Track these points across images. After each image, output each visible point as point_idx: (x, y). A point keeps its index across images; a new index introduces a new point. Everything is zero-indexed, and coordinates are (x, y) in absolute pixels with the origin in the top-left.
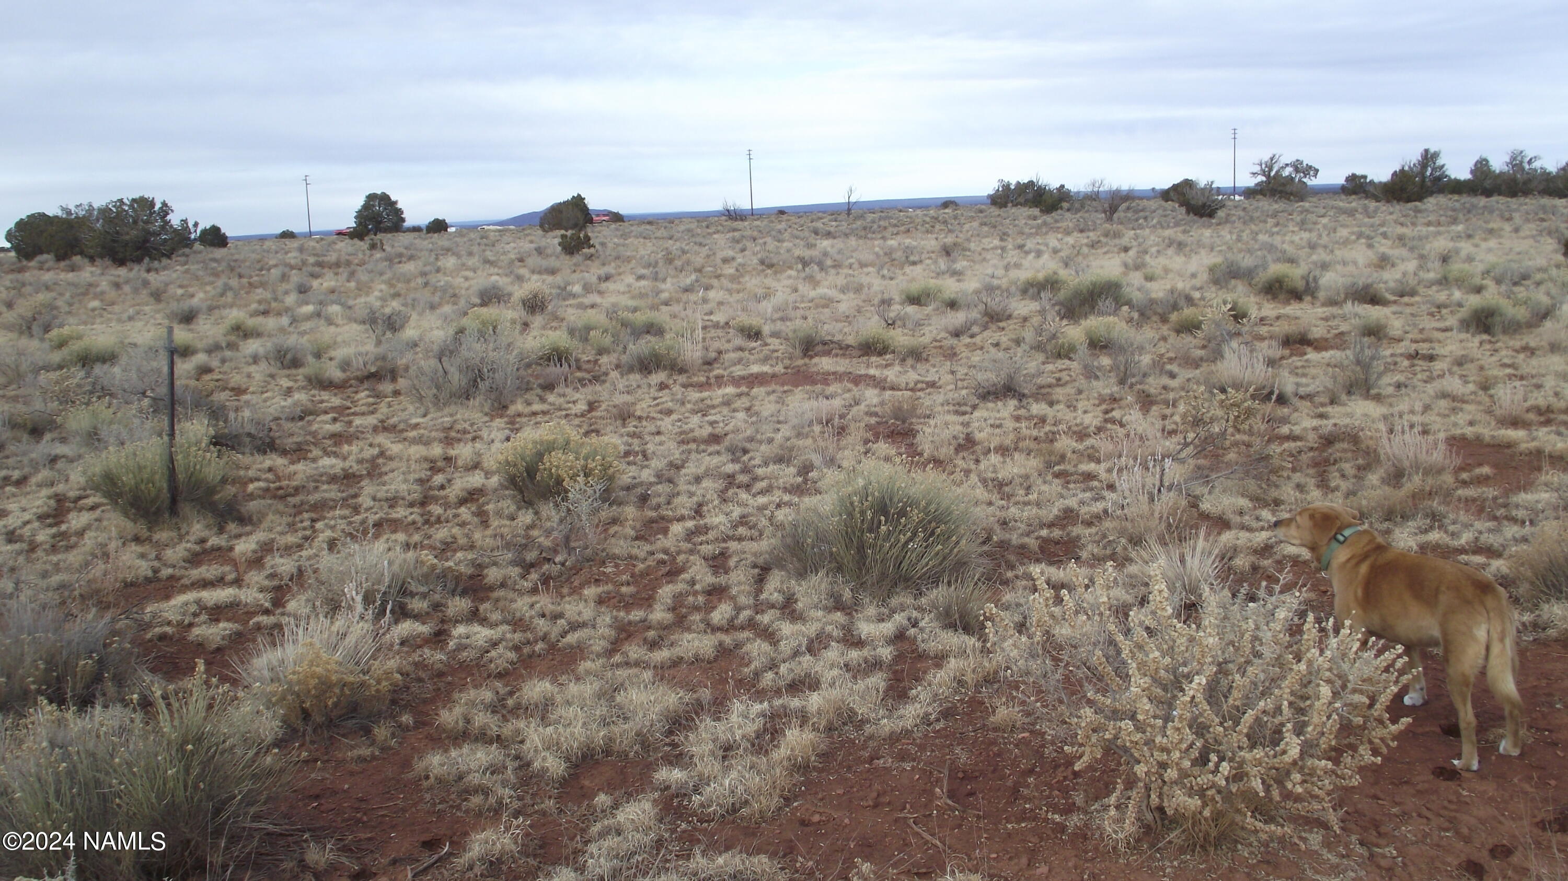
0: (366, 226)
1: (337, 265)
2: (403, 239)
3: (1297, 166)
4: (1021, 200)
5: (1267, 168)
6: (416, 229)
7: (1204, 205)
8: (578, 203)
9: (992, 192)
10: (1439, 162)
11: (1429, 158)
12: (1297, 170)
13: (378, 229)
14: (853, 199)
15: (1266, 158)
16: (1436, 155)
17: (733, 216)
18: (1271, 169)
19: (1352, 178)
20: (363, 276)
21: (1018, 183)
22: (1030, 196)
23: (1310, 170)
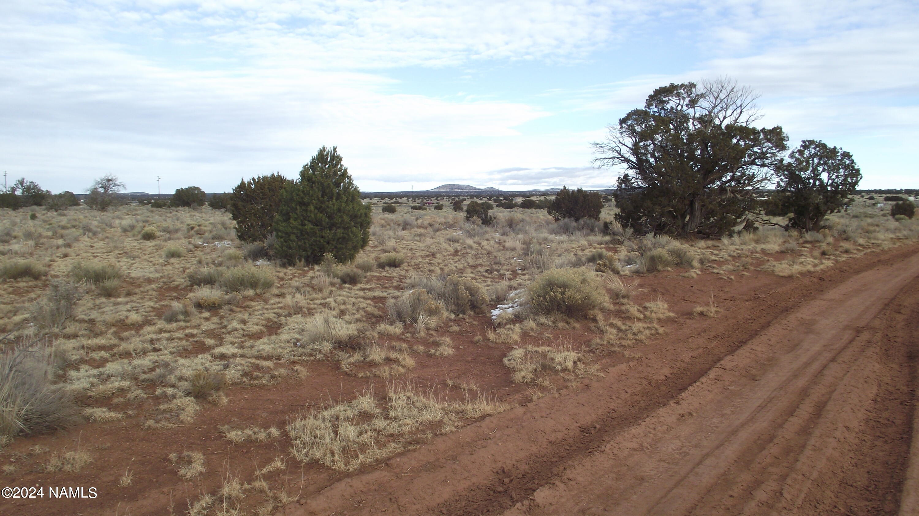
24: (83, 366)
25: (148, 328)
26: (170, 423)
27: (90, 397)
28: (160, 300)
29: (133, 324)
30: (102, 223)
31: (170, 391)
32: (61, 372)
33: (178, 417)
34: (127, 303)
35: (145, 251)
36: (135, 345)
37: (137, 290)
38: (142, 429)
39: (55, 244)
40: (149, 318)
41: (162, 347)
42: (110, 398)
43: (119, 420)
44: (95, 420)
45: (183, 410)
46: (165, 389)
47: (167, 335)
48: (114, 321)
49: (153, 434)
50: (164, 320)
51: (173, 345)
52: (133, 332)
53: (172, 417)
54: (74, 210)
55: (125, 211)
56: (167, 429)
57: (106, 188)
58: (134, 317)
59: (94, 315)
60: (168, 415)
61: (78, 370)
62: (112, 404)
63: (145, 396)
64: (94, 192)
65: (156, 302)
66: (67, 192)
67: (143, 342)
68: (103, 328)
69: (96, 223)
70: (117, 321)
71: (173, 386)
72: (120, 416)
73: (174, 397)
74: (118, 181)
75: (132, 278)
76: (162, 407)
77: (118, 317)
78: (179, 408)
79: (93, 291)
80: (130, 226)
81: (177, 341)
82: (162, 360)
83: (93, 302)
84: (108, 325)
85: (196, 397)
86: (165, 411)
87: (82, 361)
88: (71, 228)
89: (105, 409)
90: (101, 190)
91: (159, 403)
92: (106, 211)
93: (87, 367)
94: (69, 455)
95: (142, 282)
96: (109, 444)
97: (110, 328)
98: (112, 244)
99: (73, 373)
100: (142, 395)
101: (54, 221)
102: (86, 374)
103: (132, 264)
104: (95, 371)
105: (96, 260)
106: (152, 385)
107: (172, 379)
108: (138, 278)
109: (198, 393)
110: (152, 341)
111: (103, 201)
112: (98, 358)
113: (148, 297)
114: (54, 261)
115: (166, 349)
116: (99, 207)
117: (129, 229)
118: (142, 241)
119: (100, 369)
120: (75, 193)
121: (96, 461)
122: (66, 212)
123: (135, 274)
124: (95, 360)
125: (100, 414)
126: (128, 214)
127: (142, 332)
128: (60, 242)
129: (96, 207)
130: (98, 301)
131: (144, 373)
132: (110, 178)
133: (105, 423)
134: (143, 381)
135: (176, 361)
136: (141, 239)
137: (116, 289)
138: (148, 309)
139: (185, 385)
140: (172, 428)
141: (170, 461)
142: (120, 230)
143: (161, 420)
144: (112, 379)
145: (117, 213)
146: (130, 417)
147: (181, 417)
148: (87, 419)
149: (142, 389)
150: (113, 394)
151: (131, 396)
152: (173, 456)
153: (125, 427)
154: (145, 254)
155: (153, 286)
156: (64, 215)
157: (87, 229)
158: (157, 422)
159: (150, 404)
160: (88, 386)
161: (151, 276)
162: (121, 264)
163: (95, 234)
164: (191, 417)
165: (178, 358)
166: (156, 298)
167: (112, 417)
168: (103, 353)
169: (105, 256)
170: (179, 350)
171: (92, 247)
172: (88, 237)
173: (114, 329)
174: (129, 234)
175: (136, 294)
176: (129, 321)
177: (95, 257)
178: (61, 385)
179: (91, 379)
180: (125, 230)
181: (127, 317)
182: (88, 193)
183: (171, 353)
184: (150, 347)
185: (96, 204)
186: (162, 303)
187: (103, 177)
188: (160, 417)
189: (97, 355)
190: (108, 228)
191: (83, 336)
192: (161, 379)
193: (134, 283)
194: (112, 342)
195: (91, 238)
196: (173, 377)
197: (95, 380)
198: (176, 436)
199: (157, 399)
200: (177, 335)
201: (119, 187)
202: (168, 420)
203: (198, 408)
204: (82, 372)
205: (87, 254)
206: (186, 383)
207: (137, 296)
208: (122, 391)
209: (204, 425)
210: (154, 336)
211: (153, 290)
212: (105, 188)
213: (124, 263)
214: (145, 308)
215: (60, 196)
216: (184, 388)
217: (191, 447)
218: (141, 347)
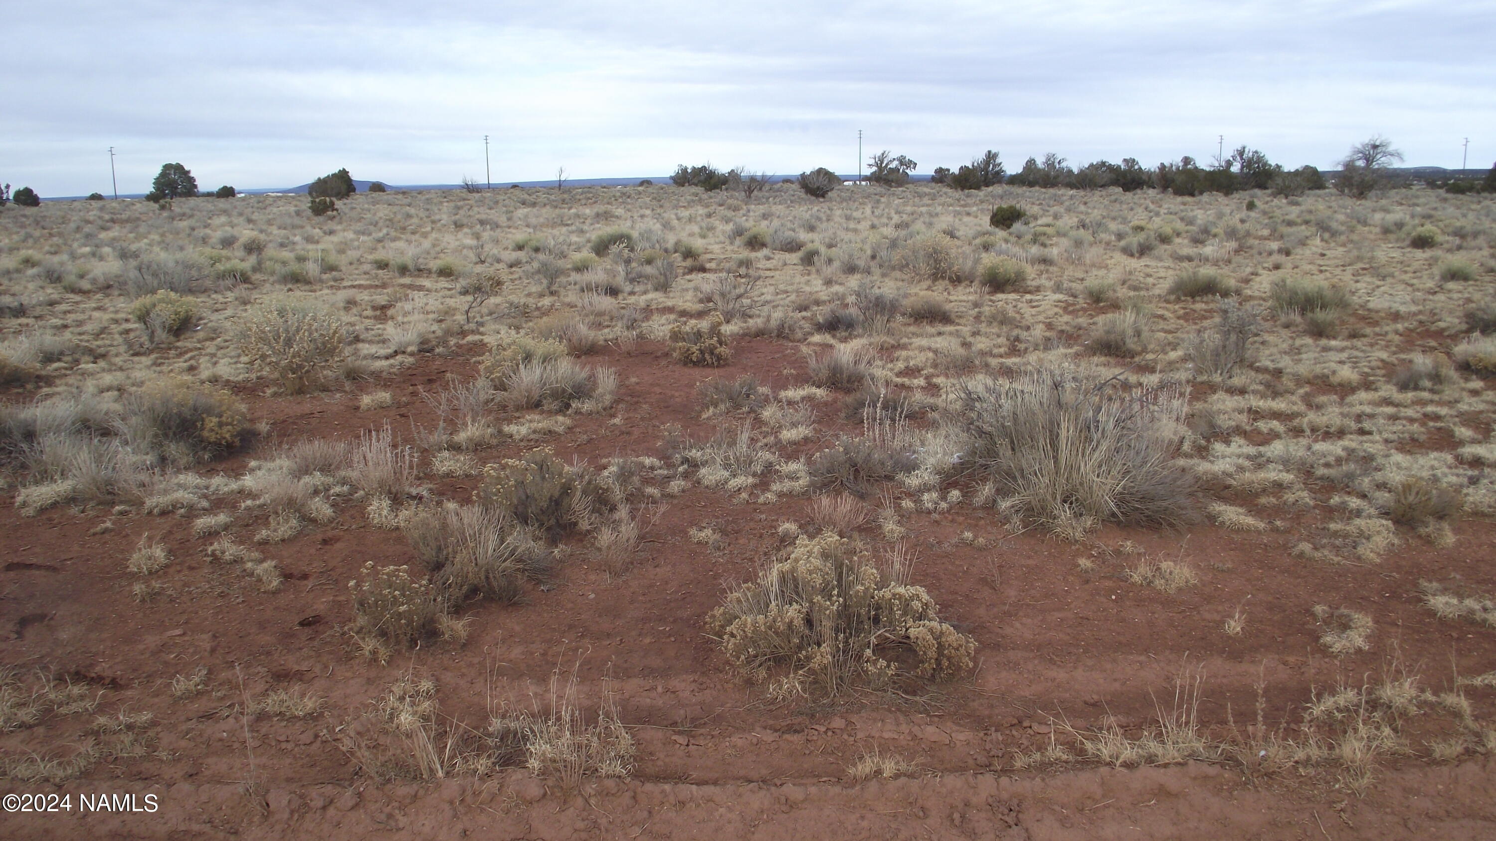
0: (163, 191)
1: (128, 221)
2: (192, 201)
3: (902, 161)
4: (695, 181)
5: (880, 162)
6: (209, 195)
7: (818, 188)
8: (343, 176)
9: (673, 174)
10: (998, 161)
11: (991, 157)
12: (901, 163)
13: (174, 194)
14: (563, 179)
15: (879, 153)
16: (995, 156)
17: (472, 189)
18: (882, 163)
19: (940, 171)
20: (142, 229)
21: (694, 168)
22: (702, 178)
23: (911, 164)
24: (1237, 439)
25: (1363, 395)
26: (1337, 555)
27: (1228, 487)
28: (1402, 350)
29: (1341, 385)
30: (1352, 218)
31: (1354, 502)
32: (1203, 442)
33: (1355, 548)
34: (1343, 350)
35: (1409, 266)
36: (1330, 419)
37: (1368, 330)
38: (1290, 554)
39: (1267, 248)
40: (1372, 378)
41: (1374, 429)
42: (1257, 495)
43: (1259, 532)
44: (1223, 523)
45: (1368, 538)
46: (1347, 498)
47: (1390, 410)
48: (1310, 376)
49: (1305, 567)
50: (1396, 384)
51: (1395, 429)
52: (1335, 397)
53: (1345, 545)
54: (1315, 195)
55: (1398, 198)
56: (1330, 564)
57: (1369, 159)
58: (1346, 373)
59: (1285, 362)
60: (1339, 542)
61: (1228, 442)
62: (1257, 505)
63: (1312, 503)
64: (1349, 166)
65: (1395, 353)
66: (1307, 167)
67: (1343, 415)
68: (1291, 385)
69: (1341, 217)
70: (1316, 377)
71: (1364, 496)
72: (1262, 525)
73: (1358, 513)
74: (1391, 149)
75: (1369, 310)
76: (1333, 526)
77: (1318, 369)
78: (1361, 534)
79: (1297, 326)
80: (1396, 224)
81: (1404, 422)
82: (1365, 451)
83: (1290, 342)
84: (1299, 381)
85: (1396, 522)
86: (1336, 534)
87: (1239, 431)
88: (1301, 224)
89: (1241, 510)
90: (1361, 163)
91: (1332, 519)
92: (1365, 198)
93: (1242, 441)
94: (1166, 565)
95: (1383, 318)
96: (1229, 565)
97: (1301, 387)
98: (1355, 253)
99: (1219, 447)
100: (1307, 500)
101: (1278, 213)
102: (1238, 451)
103: (1378, 287)
104: (1251, 450)
105: (1322, 276)
106: (1330, 486)
107: (1366, 483)
108: (1377, 312)
109: (1403, 516)
110: (1359, 418)
111: (1363, 180)
112: (1265, 431)
113: (1383, 343)
114: (1257, 274)
115: (1380, 433)
116: (1355, 191)
117: (1393, 228)
118: (1409, 249)
119: (1261, 449)
120: (1319, 169)
121: (1204, 585)
122: (1300, 199)
123: (1375, 303)
124: (1259, 432)
125: (1232, 516)
126: (1401, 204)
127: (1349, 399)
128: (1275, 245)
129: (1350, 191)
130: (1298, 342)
131: (1327, 465)
132: (1378, 143)
133: (1238, 531)
134: (1322, 478)
135: (1387, 456)
136: (1408, 246)
137: (1332, 324)
138: (1374, 364)
139: (1384, 497)
140: (1338, 563)
141: (1313, 615)
142: (1378, 230)
143: (1323, 547)
144: (1271, 466)
145: (1384, 202)
146: (1276, 530)
147: (1360, 550)
148: (1212, 518)
149: (1311, 490)
150: (1264, 490)
151: (1290, 497)
152: (1319, 609)
153: (1266, 545)
154: (1406, 272)
155: (1400, 327)
156: (1297, 204)
157: (1323, 227)
158: (1316, 548)
159: (1315, 518)
160: (1232, 469)
161: (1403, 309)
162: (1359, 285)
163: (1334, 234)
164: (1379, 554)
165: (1392, 451)
166: (1397, 346)
167: (1248, 525)
168: (1275, 424)
169: (1338, 271)
170: (1404, 438)
171: (1323, 255)
172: (1322, 240)
173: (1307, 389)
174: (1392, 237)
175: (1364, 336)
176: (1335, 380)
177: (1321, 271)
178: (1196, 461)
179: (1240, 461)
180: (1386, 231)
181: (1334, 372)
182: (1340, 168)
183: (1387, 441)
184: (1354, 425)
185: (1350, 186)
186: (1403, 356)
187: (1367, 141)
188: (1324, 541)
189: (1263, 426)
190: (1359, 227)
191: (1254, 392)
192: (1346, 480)
193: (1370, 318)
194: (1295, 408)
195: (1326, 242)
196: (1366, 480)
197: (1247, 463)
198: (1342, 579)
199: (1330, 512)
200: (1410, 412)
201: (1392, 158)
202: (1337, 549)
203: (1396, 541)
204: (1234, 448)
205: (1310, 266)
206: (1387, 495)
207: (1365, 340)
208: (1279, 487)
209: (1398, 573)
210: (1368, 409)
211: (1397, 332)
212: (1367, 160)
213: (1364, 285)
214: (1370, 362)
215: (1297, 173)
216: (1380, 502)
217: (1361, 603)
218: (1338, 422)
